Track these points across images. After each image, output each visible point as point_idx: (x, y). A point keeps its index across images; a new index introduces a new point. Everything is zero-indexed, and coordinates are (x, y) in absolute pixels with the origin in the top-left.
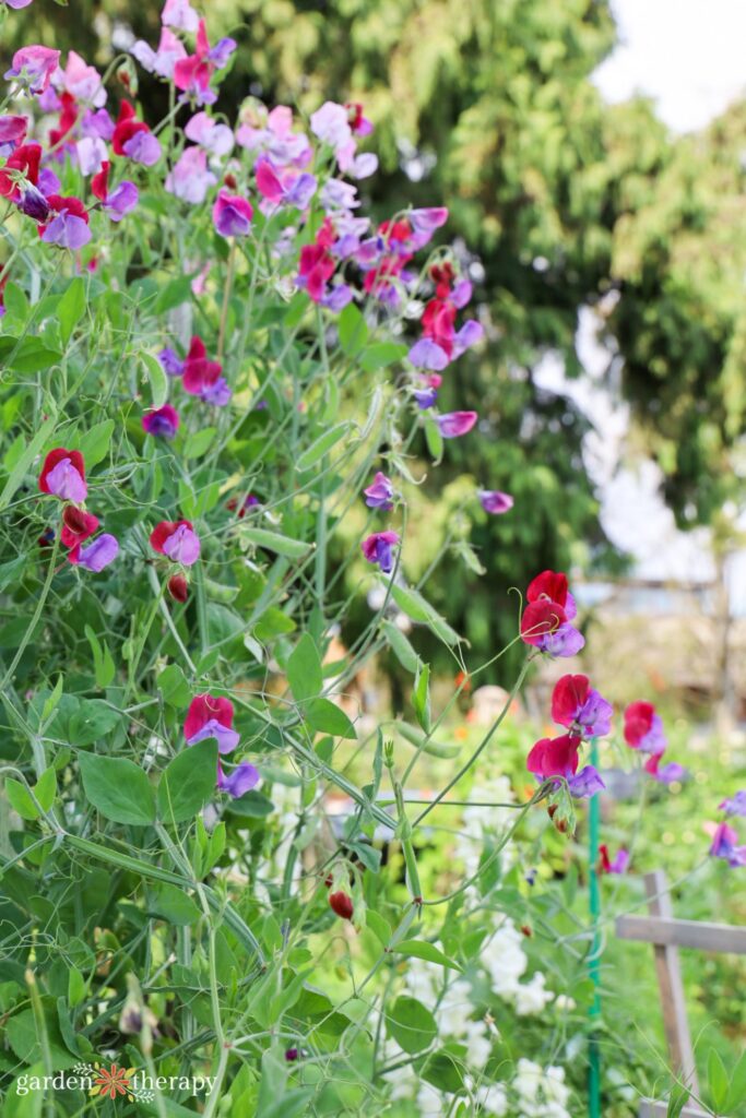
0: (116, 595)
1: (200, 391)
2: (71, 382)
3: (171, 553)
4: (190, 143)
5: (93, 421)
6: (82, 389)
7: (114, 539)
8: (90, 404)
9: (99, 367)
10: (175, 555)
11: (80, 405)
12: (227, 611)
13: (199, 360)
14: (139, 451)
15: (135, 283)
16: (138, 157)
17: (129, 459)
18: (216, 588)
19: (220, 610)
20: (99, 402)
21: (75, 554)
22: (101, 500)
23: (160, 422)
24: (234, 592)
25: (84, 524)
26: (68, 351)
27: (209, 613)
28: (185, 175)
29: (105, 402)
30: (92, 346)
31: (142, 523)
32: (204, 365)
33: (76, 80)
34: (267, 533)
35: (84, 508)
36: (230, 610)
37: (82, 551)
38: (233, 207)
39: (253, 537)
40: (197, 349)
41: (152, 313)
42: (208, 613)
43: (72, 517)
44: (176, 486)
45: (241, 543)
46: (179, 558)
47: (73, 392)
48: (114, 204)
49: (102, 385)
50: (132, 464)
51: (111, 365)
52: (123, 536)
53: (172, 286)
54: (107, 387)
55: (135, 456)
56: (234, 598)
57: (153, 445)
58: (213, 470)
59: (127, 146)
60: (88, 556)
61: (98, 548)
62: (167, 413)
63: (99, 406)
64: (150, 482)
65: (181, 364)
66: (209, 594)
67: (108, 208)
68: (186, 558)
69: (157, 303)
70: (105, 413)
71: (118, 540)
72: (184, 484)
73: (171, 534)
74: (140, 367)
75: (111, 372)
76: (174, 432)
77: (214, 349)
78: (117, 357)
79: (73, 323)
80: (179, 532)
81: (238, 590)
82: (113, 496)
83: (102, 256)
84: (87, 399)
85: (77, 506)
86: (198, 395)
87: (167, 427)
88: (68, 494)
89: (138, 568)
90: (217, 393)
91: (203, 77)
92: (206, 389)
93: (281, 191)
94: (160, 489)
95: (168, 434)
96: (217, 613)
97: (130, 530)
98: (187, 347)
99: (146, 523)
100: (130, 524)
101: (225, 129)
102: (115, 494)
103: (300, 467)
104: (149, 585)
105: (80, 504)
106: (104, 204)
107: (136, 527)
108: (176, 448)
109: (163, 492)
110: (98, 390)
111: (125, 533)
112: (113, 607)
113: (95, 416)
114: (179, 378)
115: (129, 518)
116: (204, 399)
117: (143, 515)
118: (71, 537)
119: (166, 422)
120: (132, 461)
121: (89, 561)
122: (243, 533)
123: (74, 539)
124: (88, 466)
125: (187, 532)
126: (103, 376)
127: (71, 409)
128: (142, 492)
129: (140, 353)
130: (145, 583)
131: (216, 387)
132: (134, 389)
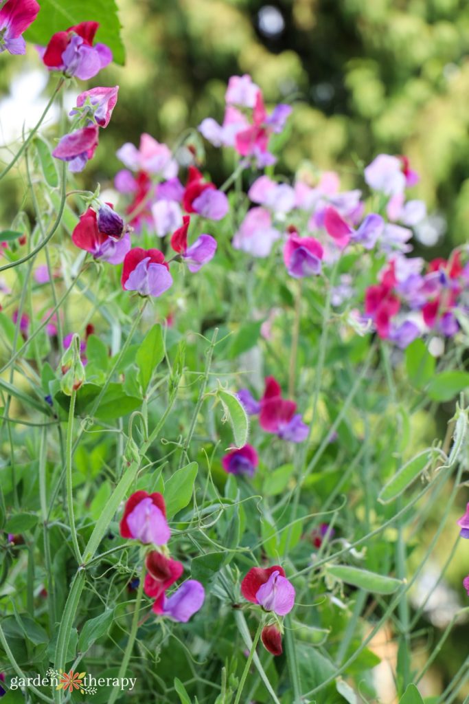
0: (203, 636)
1: (277, 428)
2: (152, 427)
3: (264, 602)
4: (253, 205)
5: (174, 464)
6: (163, 434)
7: (199, 585)
8: (172, 447)
9: (179, 412)
10: (269, 604)
11: (162, 449)
12: (316, 653)
13: (274, 399)
14: (222, 493)
15: (209, 333)
16: (207, 213)
17: (212, 501)
18: (305, 629)
19: (309, 651)
20: (179, 444)
21: (159, 604)
22: (185, 542)
23: (238, 461)
24: (324, 634)
25: (168, 570)
26: (148, 396)
27: (298, 655)
28: (250, 233)
29: (186, 444)
30: (171, 390)
31: (228, 566)
32: (280, 403)
33: (149, 157)
34: (352, 570)
35: (167, 553)
36: (321, 653)
37: (166, 601)
38: (303, 248)
39: (338, 574)
40: (272, 389)
41: (226, 358)
42: (298, 657)
43: (155, 563)
44: (258, 524)
45: (327, 580)
46: (273, 607)
47: (154, 435)
48: (194, 255)
49: (181, 429)
50: (216, 506)
51: (190, 409)
52: (210, 581)
53: (243, 334)
54: (187, 430)
55: (219, 497)
56: (325, 640)
57: (235, 484)
58: (295, 506)
59: (197, 203)
60: (173, 604)
61: (184, 595)
62: (246, 452)
63: (180, 448)
64: (234, 523)
65: (257, 405)
66: (297, 636)
67: (188, 259)
68: (281, 607)
69: (230, 348)
70: (186, 456)
71: (204, 586)
72: (266, 522)
73: (263, 582)
74: (219, 406)
75: (191, 417)
76: (253, 470)
77: (286, 387)
78: (195, 401)
79: (152, 369)
80: (272, 579)
81: (328, 631)
82: (197, 539)
83: (178, 309)
84: (168, 443)
85: (160, 551)
86: (276, 432)
87: (246, 466)
88: (150, 537)
89: (224, 610)
90: (294, 430)
91: (262, 141)
92: (283, 427)
93: (349, 232)
94: (243, 530)
95: (247, 473)
96: (306, 655)
97: (217, 575)
98: (261, 387)
99: (232, 566)
100: (216, 569)
101: (285, 188)
102: (199, 536)
103: (383, 498)
104: (236, 628)
105: (163, 549)
106: (185, 256)
107: (222, 571)
108: (255, 486)
109: (246, 531)
110: (178, 434)
111: (211, 578)
112: (200, 647)
113: (177, 459)
114: (256, 417)
115: (215, 562)
116: (281, 436)
117: (229, 559)
118: (154, 587)
119: (245, 460)
120: (216, 502)
121: (174, 611)
122: (330, 570)
123: (157, 589)
124: (171, 511)
125: (280, 578)
126: (183, 420)
127: (153, 453)
128: (227, 534)
129: (219, 393)
130: (232, 626)
131: (293, 424)
132: (213, 430)
